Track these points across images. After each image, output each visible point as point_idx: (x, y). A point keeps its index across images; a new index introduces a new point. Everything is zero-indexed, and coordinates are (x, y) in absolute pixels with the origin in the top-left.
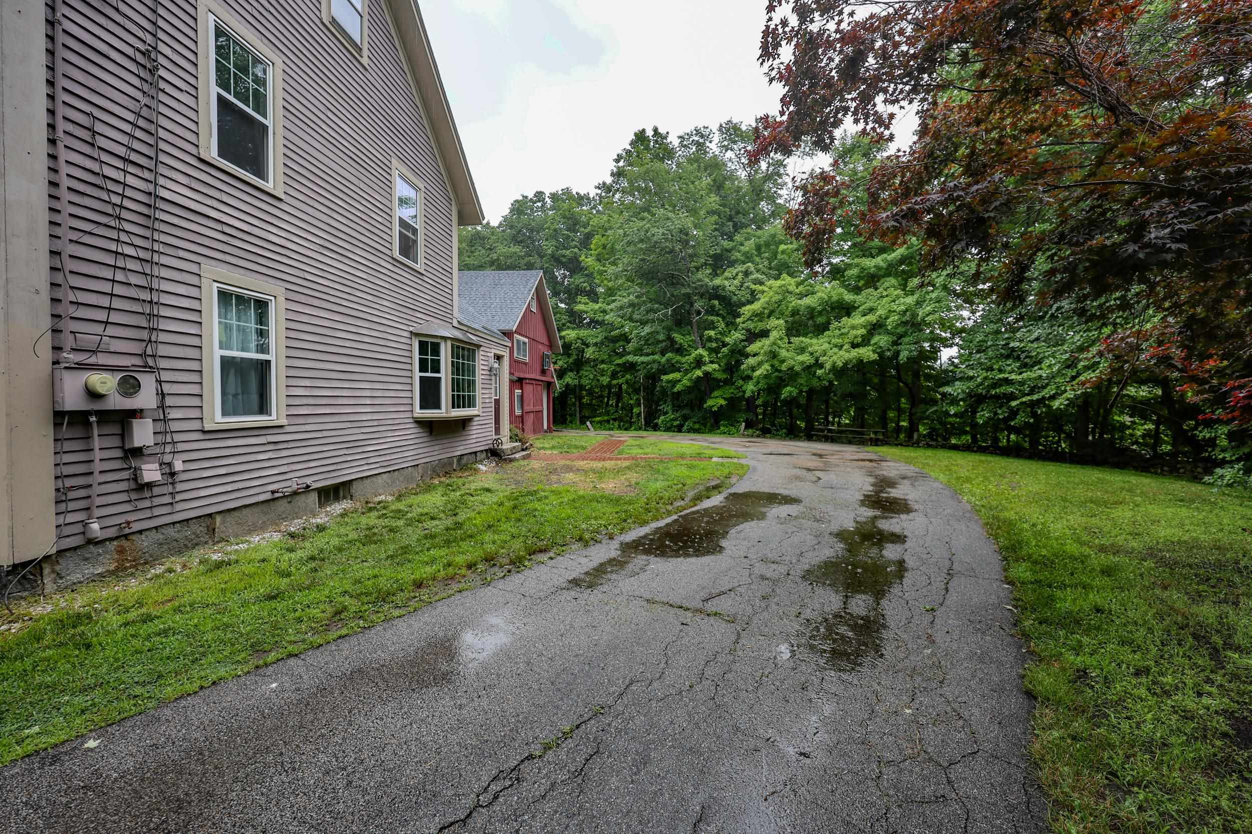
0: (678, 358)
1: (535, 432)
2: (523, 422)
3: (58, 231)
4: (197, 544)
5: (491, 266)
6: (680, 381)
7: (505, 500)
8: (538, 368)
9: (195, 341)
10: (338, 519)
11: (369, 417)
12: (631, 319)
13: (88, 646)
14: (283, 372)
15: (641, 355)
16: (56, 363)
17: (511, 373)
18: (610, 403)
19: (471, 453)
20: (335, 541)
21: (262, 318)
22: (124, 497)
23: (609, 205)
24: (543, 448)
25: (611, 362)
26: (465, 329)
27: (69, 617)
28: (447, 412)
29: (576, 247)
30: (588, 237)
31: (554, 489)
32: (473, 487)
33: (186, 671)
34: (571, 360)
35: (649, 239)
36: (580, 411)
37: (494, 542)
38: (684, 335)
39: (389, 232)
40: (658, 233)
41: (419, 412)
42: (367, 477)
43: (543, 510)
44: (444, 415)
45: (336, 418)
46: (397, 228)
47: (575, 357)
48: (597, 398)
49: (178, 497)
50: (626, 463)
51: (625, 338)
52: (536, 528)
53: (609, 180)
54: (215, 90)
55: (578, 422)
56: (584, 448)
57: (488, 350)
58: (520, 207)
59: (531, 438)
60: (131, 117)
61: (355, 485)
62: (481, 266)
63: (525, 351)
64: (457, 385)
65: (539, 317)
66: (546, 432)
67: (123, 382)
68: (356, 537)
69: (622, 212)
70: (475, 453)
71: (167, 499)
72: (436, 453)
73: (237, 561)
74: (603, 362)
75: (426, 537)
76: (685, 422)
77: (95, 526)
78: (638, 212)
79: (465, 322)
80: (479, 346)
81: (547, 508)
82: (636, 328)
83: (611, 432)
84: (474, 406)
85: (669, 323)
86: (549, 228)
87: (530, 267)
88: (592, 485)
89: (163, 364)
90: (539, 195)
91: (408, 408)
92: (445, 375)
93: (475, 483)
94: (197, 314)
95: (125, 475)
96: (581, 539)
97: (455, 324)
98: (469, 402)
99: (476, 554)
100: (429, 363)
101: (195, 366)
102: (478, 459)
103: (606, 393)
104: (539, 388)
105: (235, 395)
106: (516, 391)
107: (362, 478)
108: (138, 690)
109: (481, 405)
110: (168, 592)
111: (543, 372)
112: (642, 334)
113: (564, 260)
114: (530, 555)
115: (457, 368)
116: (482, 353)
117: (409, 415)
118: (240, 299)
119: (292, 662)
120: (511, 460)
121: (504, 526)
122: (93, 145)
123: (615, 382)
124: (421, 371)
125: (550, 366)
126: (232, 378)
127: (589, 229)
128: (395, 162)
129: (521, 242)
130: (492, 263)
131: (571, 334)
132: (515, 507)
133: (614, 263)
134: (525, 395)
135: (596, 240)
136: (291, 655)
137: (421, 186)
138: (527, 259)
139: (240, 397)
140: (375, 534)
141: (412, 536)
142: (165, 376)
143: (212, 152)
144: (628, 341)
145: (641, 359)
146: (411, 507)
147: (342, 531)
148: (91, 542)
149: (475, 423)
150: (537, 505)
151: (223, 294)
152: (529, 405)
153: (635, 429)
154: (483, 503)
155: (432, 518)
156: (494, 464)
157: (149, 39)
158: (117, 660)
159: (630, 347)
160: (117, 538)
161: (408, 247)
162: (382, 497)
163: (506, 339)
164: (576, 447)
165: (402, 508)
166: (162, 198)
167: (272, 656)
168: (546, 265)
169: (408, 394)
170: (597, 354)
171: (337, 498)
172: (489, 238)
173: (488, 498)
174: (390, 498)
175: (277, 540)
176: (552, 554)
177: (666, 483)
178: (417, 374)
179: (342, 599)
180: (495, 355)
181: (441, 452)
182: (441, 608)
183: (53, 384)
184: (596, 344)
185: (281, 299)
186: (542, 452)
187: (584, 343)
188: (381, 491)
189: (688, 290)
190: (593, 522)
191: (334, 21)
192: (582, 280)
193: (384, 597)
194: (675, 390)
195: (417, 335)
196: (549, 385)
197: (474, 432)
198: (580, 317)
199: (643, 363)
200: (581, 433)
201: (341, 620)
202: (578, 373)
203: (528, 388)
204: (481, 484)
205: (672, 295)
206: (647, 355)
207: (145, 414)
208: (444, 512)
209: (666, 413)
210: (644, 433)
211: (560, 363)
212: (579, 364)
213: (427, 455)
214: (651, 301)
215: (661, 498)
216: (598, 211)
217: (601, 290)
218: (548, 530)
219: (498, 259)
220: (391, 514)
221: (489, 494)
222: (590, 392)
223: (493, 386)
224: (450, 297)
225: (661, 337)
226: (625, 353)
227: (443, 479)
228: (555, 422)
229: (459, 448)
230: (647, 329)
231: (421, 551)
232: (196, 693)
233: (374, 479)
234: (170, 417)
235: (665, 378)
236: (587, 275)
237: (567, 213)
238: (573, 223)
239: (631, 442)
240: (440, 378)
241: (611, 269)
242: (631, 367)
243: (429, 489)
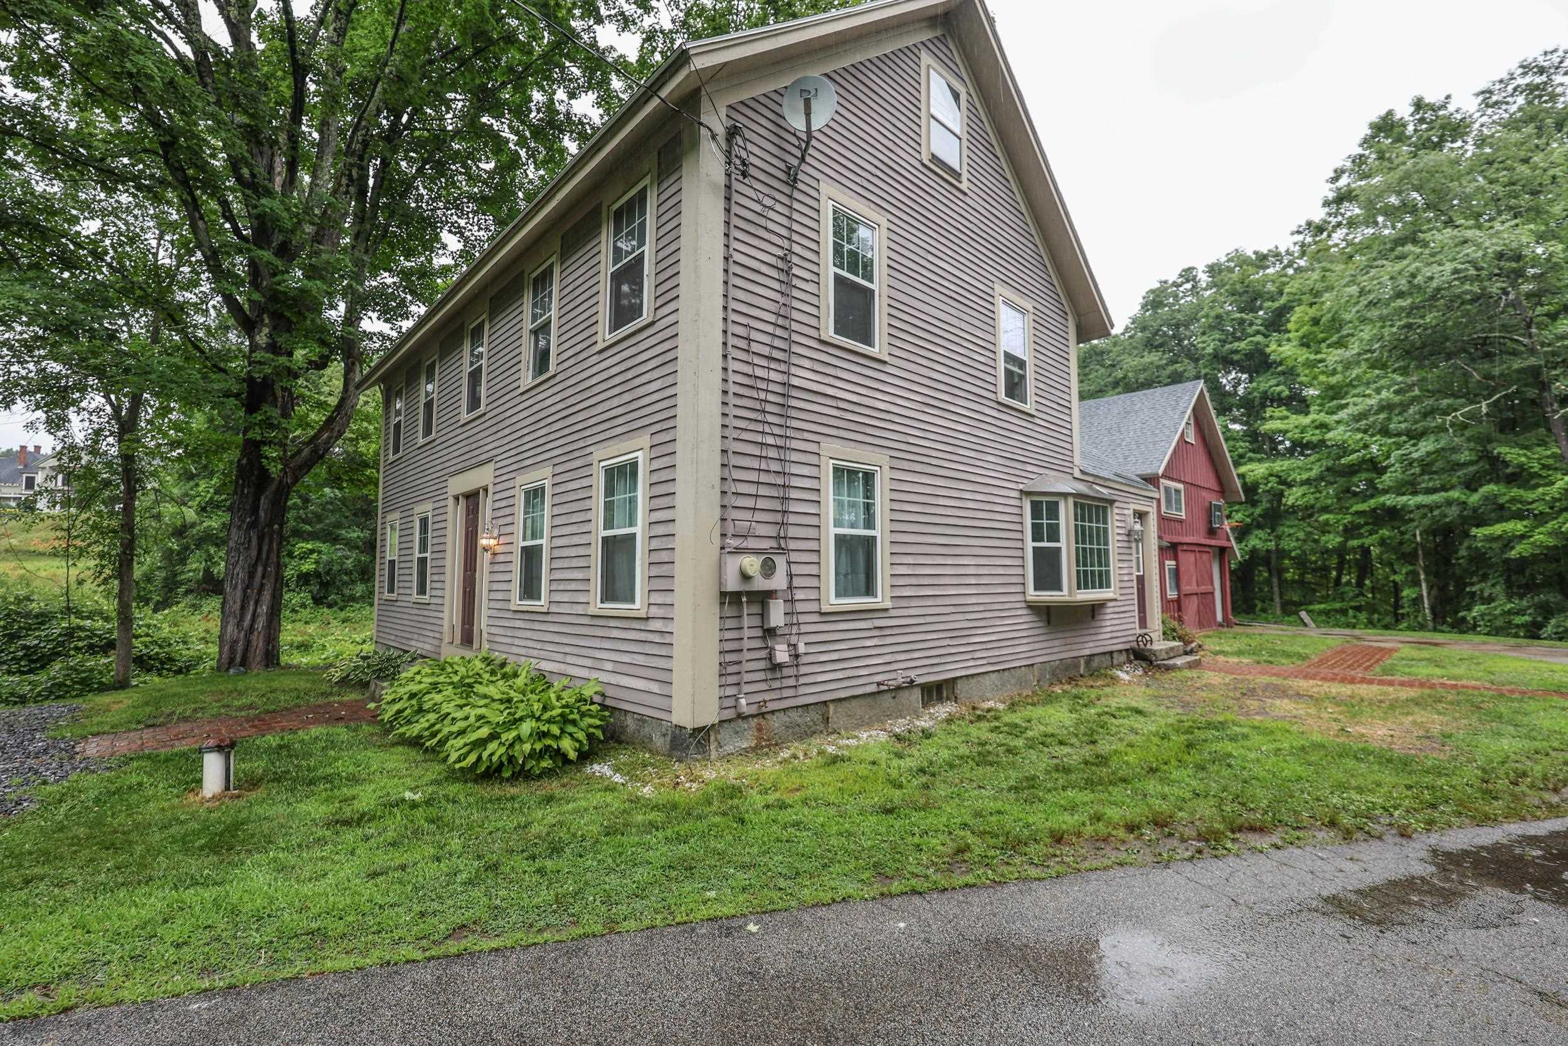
0: (1515, 492)
1: (1201, 625)
2: (1180, 610)
3: (727, 433)
4: (815, 732)
5: (1114, 388)
6: (1523, 537)
7: (1169, 730)
8: (1202, 526)
9: (813, 521)
10: (945, 725)
11: (974, 600)
12: (1385, 432)
13: (742, 821)
14: (888, 549)
15: (1415, 493)
16: (722, 548)
17: (1160, 537)
18: (1345, 579)
19: (1104, 653)
20: (945, 754)
21: (869, 493)
22: (761, 676)
23: (1320, 254)
24: (1222, 652)
25: (1343, 510)
26: (1091, 479)
27: (727, 788)
28: (1070, 594)
29: (1258, 332)
30: (1282, 313)
31: (1256, 724)
32: (1114, 705)
33: (819, 876)
34: (1258, 511)
35: (1419, 287)
36: (1281, 595)
37: (1164, 797)
38: (1526, 448)
39: (992, 372)
40: (1442, 272)
41: (1032, 594)
42: (973, 676)
43: (1244, 759)
44: (1067, 598)
45: (939, 601)
46: (1001, 365)
47: (1265, 505)
48: (1314, 570)
49: (802, 680)
50: (1412, 693)
51: (1375, 467)
52: (1236, 787)
53: (1319, 215)
54: (832, 270)
55: (1278, 612)
56: (1304, 658)
57: (1125, 506)
58: (1155, 301)
59: (1199, 636)
60: (772, 318)
61: (960, 685)
62: (1100, 391)
63: (1178, 501)
64: (1082, 557)
65: (1201, 450)
66: (1220, 625)
67: (764, 563)
68: (967, 752)
69: (1351, 257)
70: (1111, 653)
71: (791, 682)
72: (1056, 650)
73: (849, 759)
74: (1326, 509)
75: (1057, 769)
76: (1547, 619)
77: (743, 701)
78: (1392, 248)
79: (1090, 470)
80: (1112, 502)
81: (1252, 755)
82: (1399, 446)
83: (1357, 632)
84: (1108, 586)
85: (1485, 428)
86: (1207, 316)
87: (1176, 379)
88: (1336, 726)
89: (792, 545)
90: (1188, 274)
91: (1019, 589)
92: (1066, 544)
93: (1116, 700)
94: (816, 493)
95: (763, 654)
96: (1333, 824)
97: (1077, 474)
98: (1103, 581)
99: (1138, 810)
100: (1046, 530)
101: (813, 545)
102: (1115, 662)
103: (1334, 561)
104: (1205, 557)
105: (846, 575)
106: (1167, 562)
107: (967, 676)
108: (782, 883)
109: (1118, 585)
110: (795, 780)
111: (1212, 532)
112: (1415, 455)
113: (1236, 357)
114: (1233, 832)
115: (1082, 535)
116: (1116, 511)
117: (1020, 598)
118: (852, 473)
119: (917, 900)
120: (1168, 668)
121: (1175, 775)
122: (748, 351)
123: (1354, 543)
124: (1033, 540)
125: (1222, 523)
126: (843, 556)
127: (1283, 300)
128: (999, 288)
129: (1161, 345)
130: (1116, 384)
131: (1257, 470)
132: (1190, 746)
133: (1340, 344)
134: (1182, 569)
135: (1298, 314)
136: (915, 892)
137: (1030, 307)
138: (1171, 368)
139: (850, 577)
140: (989, 752)
141: (1037, 763)
142: (794, 557)
143: (829, 331)
144: (1382, 471)
145: (1413, 501)
146: (1029, 721)
147: (951, 742)
148: (741, 716)
149: (1109, 610)
150: (1229, 747)
151: (837, 470)
152: (1189, 583)
153: (1410, 628)
154: (1134, 731)
155: (1061, 743)
156: (1140, 672)
157: (786, 244)
158: (764, 843)
159: (1387, 479)
160: (757, 715)
161: (1015, 385)
162: (991, 704)
163: (1152, 487)
164: (1287, 655)
165: (1017, 721)
166: (794, 386)
167: (895, 886)
168: (1203, 372)
169: (1019, 571)
170: (1310, 499)
171: (940, 699)
172: (1111, 351)
173: (1138, 722)
174: (1001, 707)
175: (883, 740)
176: (1275, 839)
177: (1527, 744)
178: (1030, 545)
179: (962, 833)
180: (1135, 512)
181: (1064, 649)
182: (1095, 883)
183: (720, 568)
184: (1307, 482)
185: (886, 468)
186: (1221, 658)
187: (1283, 482)
188: (989, 695)
189: (1533, 361)
190: (1355, 796)
191: (934, 158)
192: (1273, 382)
193: (1014, 845)
194: (1513, 554)
195: (1029, 494)
196: (1223, 552)
197: (1108, 623)
198: (1272, 440)
199: (1418, 507)
200: (1291, 630)
201: (965, 861)
202: (1273, 530)
203: (1188, 560)
204: (1125, 700)
205: (1488, 377)
206: (1434, 491)
207: (779, 594)
208: (1077, 736)
209: (1490, 599)
210: (1438, 637)
211: (1238, 516)
212: (1274, 517)
213: (1044, 652)
214: (1433, 393)
215: (1524, 774)
216: (1299, 270)
217: (1312, 392)
218: (1262, 797)
219: (1124, 378)
220: (1006, 729)
221: (1141, 719)
222: (1301, 562)
223: (1134, 557)
224: (1069, 440)
225: (1465, 456)
226: (1373, 490)
227: (1067, 687)
228: (1236, 610)
229: (1087, 645)
230: (1426, 446)
231: (1056, 789)
232: (829, 904)
233: (980, 678)
234: (796, 597)
235: (1479, 532)
236: (1283, 373)
237: (1238, 286)
238: (1250, 298)
239: (1407, 651)
240: (1059, 549)
241: (1333, 356)
242: (1393, 515)
243: (1050, 699)
